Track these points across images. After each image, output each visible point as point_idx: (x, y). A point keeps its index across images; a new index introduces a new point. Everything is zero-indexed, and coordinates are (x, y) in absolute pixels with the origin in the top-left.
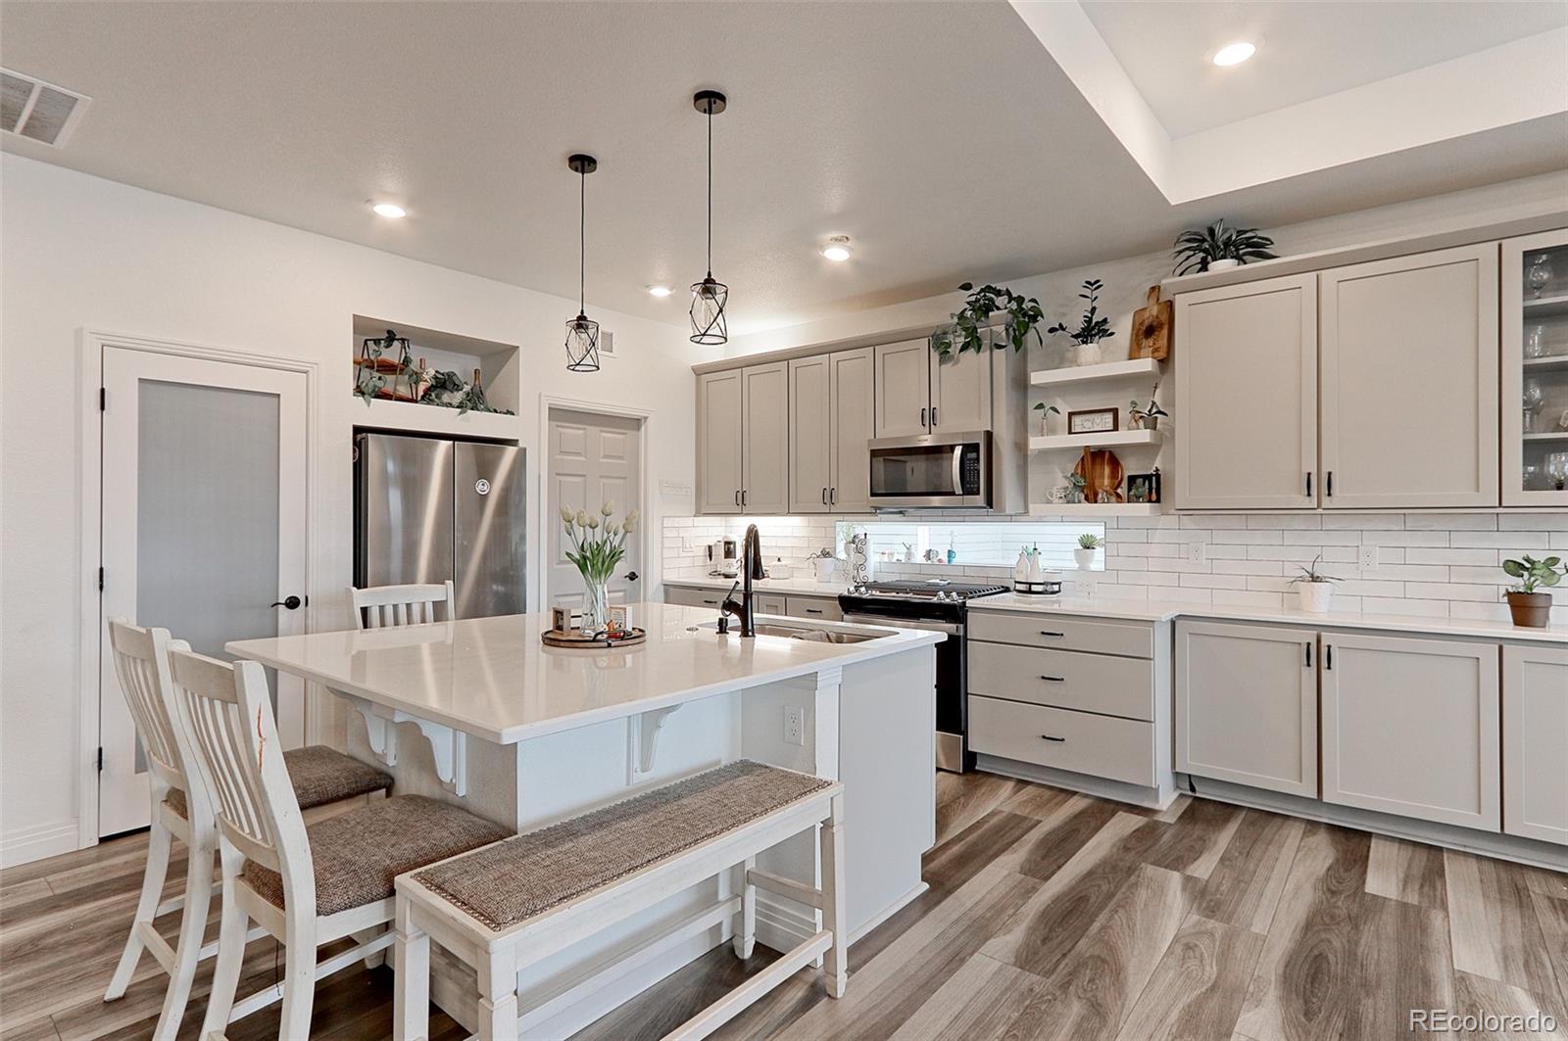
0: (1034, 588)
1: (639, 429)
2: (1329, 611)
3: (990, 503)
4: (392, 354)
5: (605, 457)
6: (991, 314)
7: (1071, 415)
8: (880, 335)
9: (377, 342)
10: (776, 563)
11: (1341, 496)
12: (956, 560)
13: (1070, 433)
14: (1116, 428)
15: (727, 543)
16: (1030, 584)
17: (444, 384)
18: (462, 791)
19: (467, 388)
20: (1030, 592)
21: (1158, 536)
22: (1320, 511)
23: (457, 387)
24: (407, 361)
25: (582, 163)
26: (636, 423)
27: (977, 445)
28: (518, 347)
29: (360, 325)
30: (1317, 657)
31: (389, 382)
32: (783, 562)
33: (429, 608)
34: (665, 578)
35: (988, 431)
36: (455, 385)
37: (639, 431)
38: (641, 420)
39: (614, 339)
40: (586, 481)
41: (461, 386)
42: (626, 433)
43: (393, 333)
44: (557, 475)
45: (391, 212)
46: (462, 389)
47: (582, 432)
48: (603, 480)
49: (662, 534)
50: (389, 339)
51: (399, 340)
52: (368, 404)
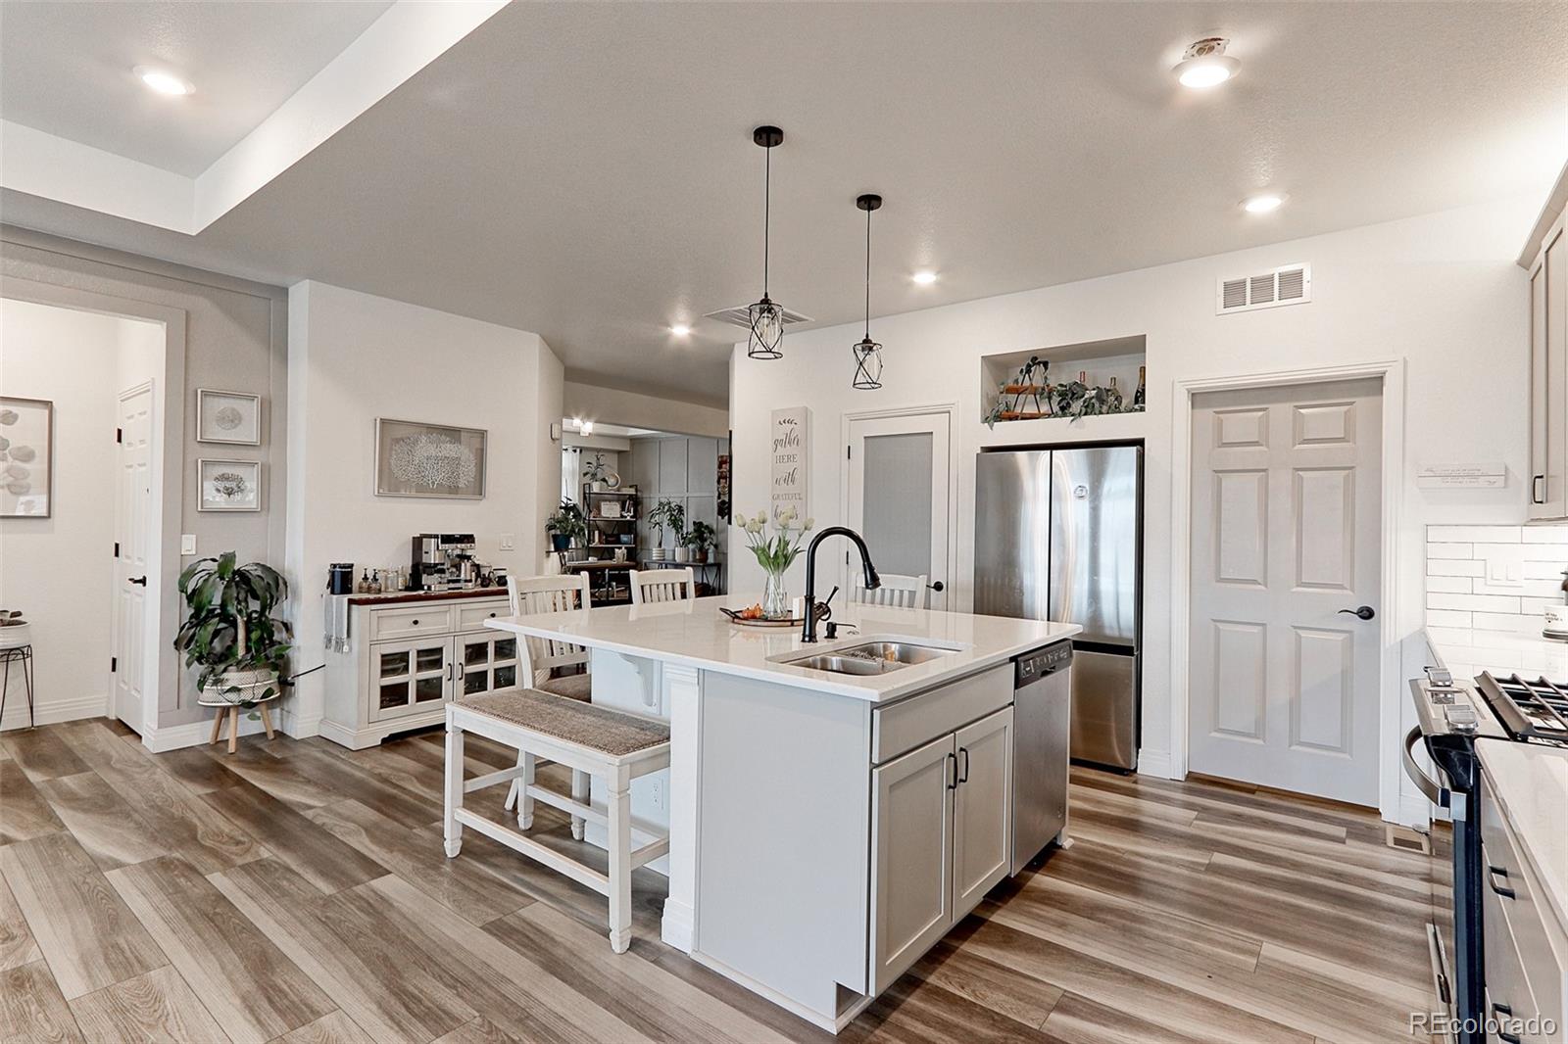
1: (1380, 392)
5: (1307, 441)
28: (1145, 336)
36: (1074, 394)
37: (1382, 394)
38: (1382, 377)
39: (1306, 276)
40: (1267, 476)
41: (1080, 393)
42: (1352, 403)
43: (1036, 358)
44: (1216, 471)
45: (925, 279)
46: (1083, 396)
47: (1261, 413)
48: (1301, 473)
49: (1425, 551)
50: (1029, 366)
51: (1039, 363)
52: (991, 428)
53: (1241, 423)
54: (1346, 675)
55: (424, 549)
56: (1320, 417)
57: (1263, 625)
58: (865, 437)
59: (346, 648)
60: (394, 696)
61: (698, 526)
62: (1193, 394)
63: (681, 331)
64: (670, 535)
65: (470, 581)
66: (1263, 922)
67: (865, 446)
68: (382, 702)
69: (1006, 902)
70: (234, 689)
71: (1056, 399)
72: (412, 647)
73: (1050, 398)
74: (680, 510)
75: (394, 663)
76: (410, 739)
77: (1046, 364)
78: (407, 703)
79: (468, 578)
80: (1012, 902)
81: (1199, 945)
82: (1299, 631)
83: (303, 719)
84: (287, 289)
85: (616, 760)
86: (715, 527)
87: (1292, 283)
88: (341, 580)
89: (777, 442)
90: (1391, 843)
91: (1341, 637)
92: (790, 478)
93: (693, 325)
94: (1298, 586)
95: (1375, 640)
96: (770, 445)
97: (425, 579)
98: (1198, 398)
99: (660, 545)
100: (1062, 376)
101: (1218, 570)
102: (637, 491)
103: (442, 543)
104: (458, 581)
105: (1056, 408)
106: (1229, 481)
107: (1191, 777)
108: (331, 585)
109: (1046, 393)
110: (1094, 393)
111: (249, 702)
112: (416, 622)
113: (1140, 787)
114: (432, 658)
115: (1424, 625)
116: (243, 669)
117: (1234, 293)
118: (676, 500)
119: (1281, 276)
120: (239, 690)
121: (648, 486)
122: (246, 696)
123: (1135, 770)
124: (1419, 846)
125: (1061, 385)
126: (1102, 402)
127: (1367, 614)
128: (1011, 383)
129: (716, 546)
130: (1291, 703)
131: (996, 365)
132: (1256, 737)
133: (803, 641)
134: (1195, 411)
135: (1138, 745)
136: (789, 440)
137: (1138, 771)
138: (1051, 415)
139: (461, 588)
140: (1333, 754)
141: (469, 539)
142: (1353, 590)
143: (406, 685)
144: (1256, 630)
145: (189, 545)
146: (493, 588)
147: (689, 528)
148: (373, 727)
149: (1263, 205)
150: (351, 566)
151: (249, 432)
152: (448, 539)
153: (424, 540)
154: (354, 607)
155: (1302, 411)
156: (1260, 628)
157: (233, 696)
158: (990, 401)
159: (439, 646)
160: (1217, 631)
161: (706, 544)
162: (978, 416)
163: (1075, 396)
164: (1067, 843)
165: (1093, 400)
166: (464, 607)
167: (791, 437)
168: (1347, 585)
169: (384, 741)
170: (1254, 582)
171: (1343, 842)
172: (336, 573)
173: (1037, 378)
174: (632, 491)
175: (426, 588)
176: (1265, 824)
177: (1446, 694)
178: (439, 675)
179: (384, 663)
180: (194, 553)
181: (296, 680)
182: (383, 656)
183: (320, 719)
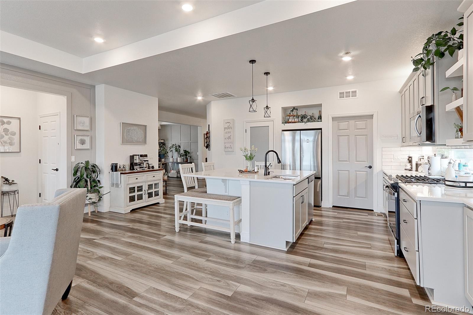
5: (358, 129)
9: (291, 111)
15: (409, 157)
17: (303, 117)
26: (371, 117)
28: (321, 104)
36: (305, 117)
37: (373, 119)
38: (373, 115)
39: (357, 92)
40: (349, 137)
41: (306, 117)
42: (367, 121)
43: (294, 108)
44: (338, 136)
45: (270, 89)
46: (307, 118)
47: (348, 123)
48: (356, 136)
49: (382, 153)
50: (293, 110)
51: (295, 109)
52: (284, 125)
53: (344, 125)
54: (366, 181)
55: (135, 159)
56: (361, 124)
57: (349, 171)
58: (250, 127)
59: (120, 186)
60: (132, 199)
61: (186, 152)
62: (333, 118)
63: (200, 98)
64: (176, 154)
65: (146, 167)
66: (357, 229)
67: (250, 130)
68: (130, 201)
69: (306, 230)
70: (90, 199)
71: (300, 118)
72: (136, 186)
73: (298, 118)
74: (179, 147)
75: (132, 190)
76: (136, 210)
77: (297, 109)
78: (135, 201)
79: (146, 166)
80: (307, 230)
81: (346, 233)
82: (357, 172)
83: (105, 207)
84: (95, 86)
85: (232, 202)
86: (190, 152)
87: (354, 92)
88: (114, 168)
89: (225, 128)
90: (377, 216)
91: (365, 172)
92: (229, 138)
93: (203, 96)
94: (356, 162)
95: (372, 173)
96: (223, 129)
97: (135, 167)
98: (333, 119)
99: (172, 157)
100: (301, 112)
101: (339, 159)
102: (164, 141)
103: (140, 157)
104: (143, 167)
105: (300, 120)
106: (341, 138)
107: (333, 206)
108: (112, 169)
109: (298, 117)
110: (310, 117)
111: (94, 202)
112: (137, 179)
113: (322, 209)
114: (140, 189)
115: (382, 169)
116: (92, 193)
117: (342, 95)
118: (178, 144)
119: (352, 91)
120: (92, 199)
121: (167, 140)
122: (93, 200)
123: (321, 206)
124: (382, 216)
125: (301, 115)
126: (312, 119)
127: (370, 167)
128: (288, 114)
129: (191, 157)
130: (355, 188)
131: (285, 109)
132: (347, 196)
133: (265, 175)
134: (333, 122)
135: (322, 200)
136: (229, 128)
137: (322, 206)
138: (299, 122)
139: (144, 169)
140: (364, 199)
141: (146, 156)
142: (367, 162)
143: (134, 196)
144: (347, 172)
145: (73, 159)
146: (151, 169)
147: (182, 152)
148: (128, 208)
149: (350, 78)
150: (117, 164)
151: (87, 127)
152: (141, 156)
153: (134, 156)
154: (122, 175)
155: (356, 122)
156: (348, 171)
157: (90, 200)
158: (283, 118)
159: (142, 185)
160: (339, 172)
161: (188, 156)
162: (281, 122)
163: (305, 118)
164: (313, 220)
165: (309, 119)
166: (147, 174)
167: (229, 127)
168: (366, 161)
169: (131, 211)
170: (347, 161)
171: (368, 216)
172: (113, 166)
173: (295, 113)
174: (163, 141)
175: (136, 169)
176: (351, 214)
177: (391, 179)
178: (142, 193)
179: (130, 190)
180: (74, 161)
181: (103, 196)
182: (130, 188)
183: (109, 206)
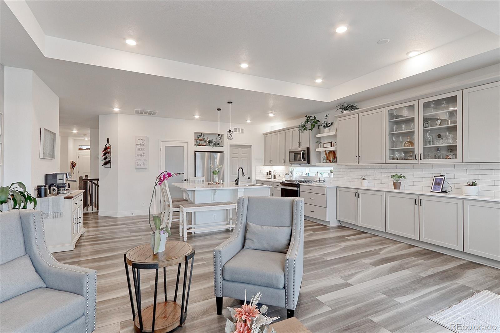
0: (317, 181)
1: (250, 148)
2: (368, 186)
3: (309, 162)
4: (201, 138)
5: (243, 154)
6: (308, 122)
7: (324, 143)
8: (292, 127)
9: (199, 136)
10: (279, 176)
11: (362, 161)
12: (310, 175)
13: (324, 147)
14: (331, 146)
15: (270, 171)
16: (316, 180)
17: (210, 142)
18: (192, 201)
19: (214, 142)
20: (316, 182)
21: (341, 170)
22: (359, 164)
23: (212, 143)
24: (204, 139)
25: (219, 109)
26: (250, 146)
27: (305, 150)
28: (223, 134)
29: (195, 133)
30: (357, 195)
31: (201, 143)
32: (280, 176)
33: (201, 181)
34: (256, 179)
35: (308, 148)
39: (244, 129)
40: (239, 159)
44: (232, 158)
45: (197, 117)
47: (238, 149)
49: (255, 169)
51: (203, 135)
52: (197, 147)
53: (235, 150)
55: (58, 178)
58: (165, 146)
59: (64, 215)
62: (230, 145)
63: (116, 110)
89: (137, 145)
92: (143, 155)
112: (76, 204)
117: (235, 130)
119: (241, 129)
127: (249, 178)
153: (58, 175)
154: (66, 200)
159: (76, 212)
162: (194, 144)
167: (142, 144)
169: (75, 246)
178: (76, 222)
182: (73, 216)
